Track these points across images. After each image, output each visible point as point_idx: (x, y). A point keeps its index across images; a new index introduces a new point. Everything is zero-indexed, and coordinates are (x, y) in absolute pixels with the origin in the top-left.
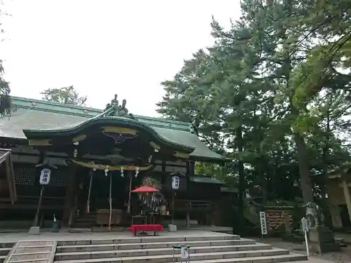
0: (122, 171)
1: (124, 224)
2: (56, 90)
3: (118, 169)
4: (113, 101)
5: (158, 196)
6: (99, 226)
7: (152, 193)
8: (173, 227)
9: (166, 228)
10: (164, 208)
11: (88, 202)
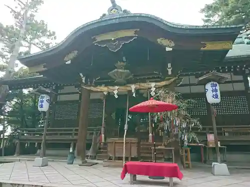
0: (133, 91)
3: (129, 89)
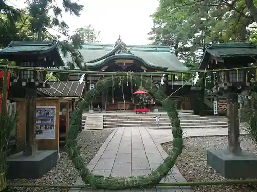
1: (131, 108)
2: (82, 29)
4: (118, 40)
5: (147, 95)
6: (119, 109)
7: (144, 93)
8: (156, 110)
9: (152, 110)
10: (152, 100)
11: (113, 99)
